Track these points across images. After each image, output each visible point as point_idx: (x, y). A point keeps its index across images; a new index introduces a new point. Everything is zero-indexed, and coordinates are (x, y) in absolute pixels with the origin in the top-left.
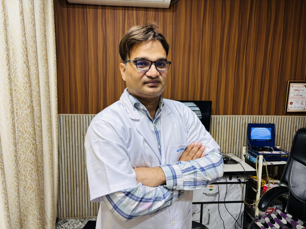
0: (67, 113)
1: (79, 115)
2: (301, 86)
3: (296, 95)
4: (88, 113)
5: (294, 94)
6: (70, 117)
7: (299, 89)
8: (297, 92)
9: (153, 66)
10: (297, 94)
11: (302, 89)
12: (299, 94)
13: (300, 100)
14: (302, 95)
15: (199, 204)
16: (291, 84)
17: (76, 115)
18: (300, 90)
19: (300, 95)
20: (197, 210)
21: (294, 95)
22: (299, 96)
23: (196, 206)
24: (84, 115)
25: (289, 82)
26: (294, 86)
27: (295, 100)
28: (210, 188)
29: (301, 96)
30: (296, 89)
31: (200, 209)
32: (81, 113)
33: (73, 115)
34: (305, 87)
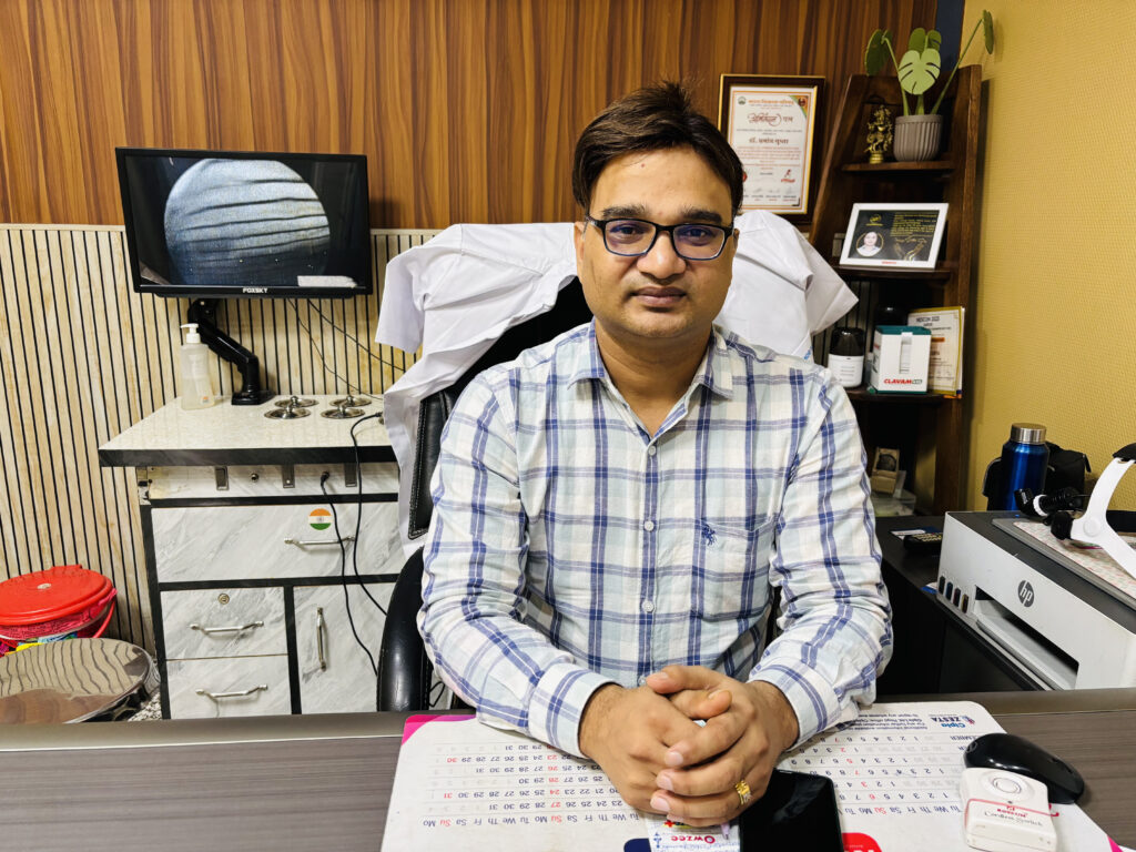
2: (780, 98)
3: (761, 141)
5: (751, 135)
7: (772, 113)
8: (764, 125)
9: (663, 240)
10: (765, 137)
11: (785, 111)
12: (771, 137)
13: (778, 162)
14: (785, 141)
15: (275, 589)
16: (734, 89)
18: (774, 119)
19: (778, 141)
20: (270, 611)
21: (752, 140)
22: (775, 145)
23: (264, 595)
25: (725, 78)
26: (748, 97)
27: (758, 161)
28: (315, 520)
29: (781, 145)
30: (758, 111)
31: (280, 606)
34: (796, 105)
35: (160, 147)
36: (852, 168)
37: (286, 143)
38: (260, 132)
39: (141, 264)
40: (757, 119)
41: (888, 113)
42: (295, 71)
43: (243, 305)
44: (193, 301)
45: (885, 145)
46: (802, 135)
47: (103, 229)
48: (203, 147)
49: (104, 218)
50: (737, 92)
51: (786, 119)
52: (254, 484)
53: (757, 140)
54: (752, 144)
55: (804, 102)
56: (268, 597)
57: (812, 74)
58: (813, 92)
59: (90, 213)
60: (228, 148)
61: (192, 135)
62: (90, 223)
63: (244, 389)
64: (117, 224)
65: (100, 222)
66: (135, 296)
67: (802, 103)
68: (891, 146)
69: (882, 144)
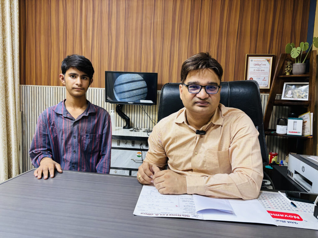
0: (33, 84)
1: (42, 86)
4: (50, 85)
5: (254, 69)
6: (35, 88)
7: (260, 63)
8: (258, 66)
9: (203, 90)
10: (258, 69)
11: (263, 63)
12: (260, 69)
16: (249, 58)
17: (40, 86)
18: (261, 65)
19: (261, 70)
24: (47, 86)
25: (247, 55)
26: (253, 60)
27: (256, 75)
28: (138, 154)
29: (263, 71)
30: (256, 63)
31: (128, 174)
32: (45, 85)
33: (37, 86)
34: (267, 61)
35: (114, 71)
36: (281, 76)
37: (141, 70)
38: (135, 68)
39: (107, 96)
40: (256, 65)
41: (291, 63)
42: (144, 55)
43: (128, 107)
44: (117, 105)
45: (290, 71)
46: (269, 69)
47: (100, 89)
48: (123, 71)
49: (101, 87)
50: (250, 58)
51: (264, 65)
52: (125, 145)
53: (256, 70)
54: (254, 71)
55: (269, 61)
56: (126, 172)
57: (271, 54)
58: (272, 58)
59: (98, 86)
60: (128, 71)
61: (121, 69)
62: (98, 87)
63: (126, 125)
64: (103, 88)
65: (100, 87)
66: (105, 103)
67: (268, 61)
68: (292, 71)
69: (289, 70)
